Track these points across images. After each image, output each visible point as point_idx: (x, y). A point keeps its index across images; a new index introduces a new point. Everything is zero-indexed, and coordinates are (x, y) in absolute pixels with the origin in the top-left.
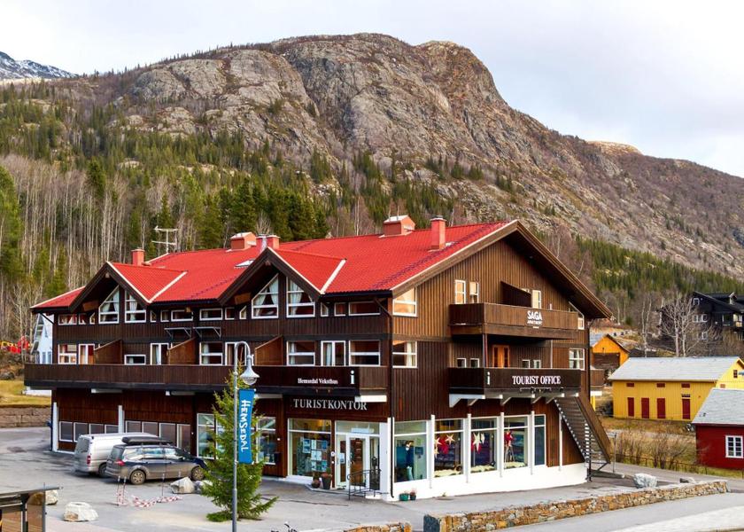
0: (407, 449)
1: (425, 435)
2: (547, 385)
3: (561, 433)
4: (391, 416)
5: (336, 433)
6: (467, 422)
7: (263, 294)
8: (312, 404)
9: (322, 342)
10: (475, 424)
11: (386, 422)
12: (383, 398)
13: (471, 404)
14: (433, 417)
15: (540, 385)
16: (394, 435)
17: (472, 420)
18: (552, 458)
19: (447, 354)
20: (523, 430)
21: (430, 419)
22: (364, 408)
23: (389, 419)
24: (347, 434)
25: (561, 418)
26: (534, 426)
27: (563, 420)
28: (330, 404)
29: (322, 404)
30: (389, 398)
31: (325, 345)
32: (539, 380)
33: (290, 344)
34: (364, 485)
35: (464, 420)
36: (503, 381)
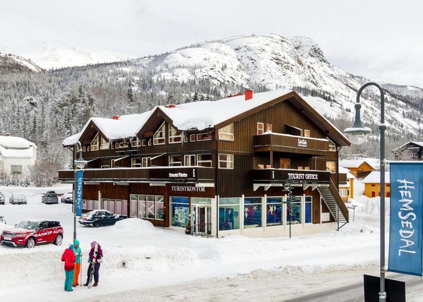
0: (229, 213)
1: (239, 206)
2: (310, 180)
3: (321, 206)
4: (217, 195)
5: (191, 204)
6: (264, 199)
7: (158, 132)
8: (180, 189)
9: (185, 156)
10: (269, 200)
11: (214, 198)
12: (212, 185)
13: (267, 189)
14: (243, 196)
15: (305, 179)
16: (219, 205)
17: (267, 198)
18: (315, 219)
19: (252, 162)
20: (299, 204)
21: (241, 197)
22: (203, 190)
23: (216, 197)
24: (196, 204)
25: (321, 198)
26: (305, 202)
27: (322, 199)
28: (188, 189)
29: (184, 188)
30: (216, 185)
31: (186, 157)
32: (305, 177)
33: (171, 157)
34: (204, 232)
35: (263, 197)
36: (282, 176)
